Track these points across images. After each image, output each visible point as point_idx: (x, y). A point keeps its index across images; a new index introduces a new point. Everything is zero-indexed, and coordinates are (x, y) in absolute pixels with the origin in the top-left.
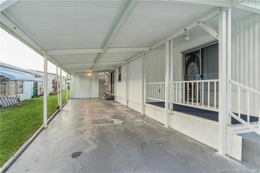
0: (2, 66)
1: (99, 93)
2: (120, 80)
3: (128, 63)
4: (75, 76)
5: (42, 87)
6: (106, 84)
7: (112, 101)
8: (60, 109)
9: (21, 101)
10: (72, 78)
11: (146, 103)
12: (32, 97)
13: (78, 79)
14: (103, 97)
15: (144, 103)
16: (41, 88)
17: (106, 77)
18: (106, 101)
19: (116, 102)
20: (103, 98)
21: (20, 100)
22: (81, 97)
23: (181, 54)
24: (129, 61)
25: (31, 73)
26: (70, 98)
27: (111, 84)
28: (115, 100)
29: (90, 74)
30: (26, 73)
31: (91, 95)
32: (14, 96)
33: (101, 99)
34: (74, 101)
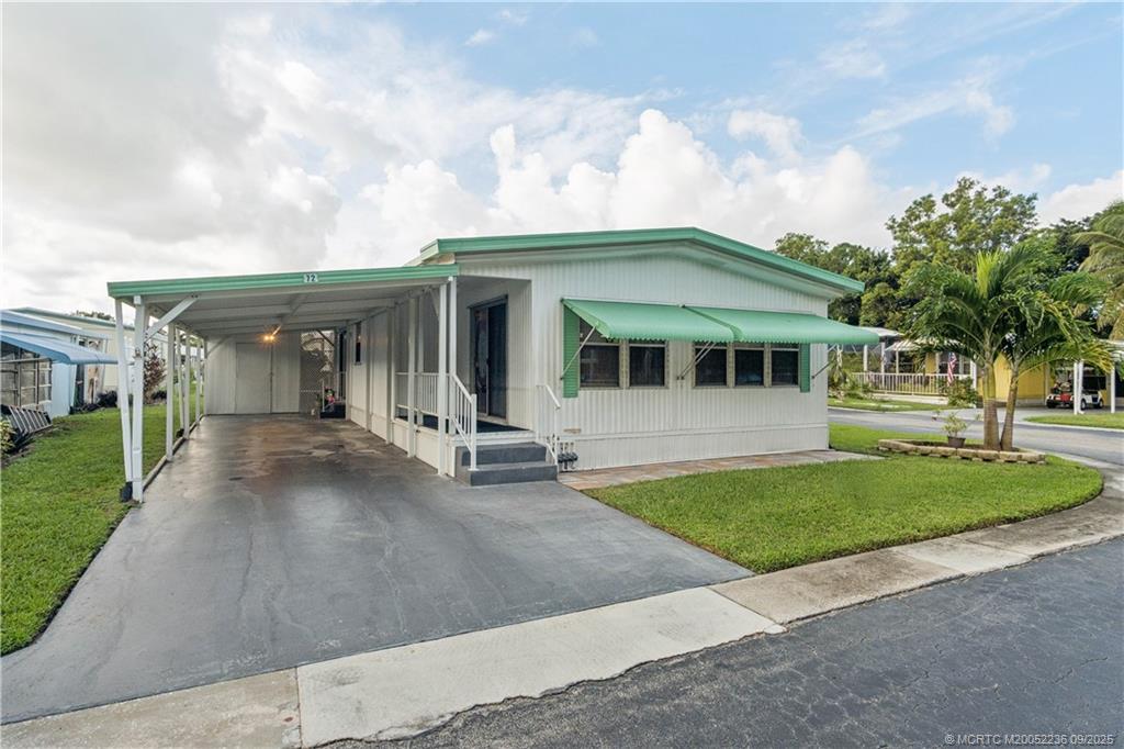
0: (5, 323)
1: (302, 396)
2: (358, 359)
3: (373, 317)
4: (220, 343)
5: (96, 379)
6: (327, 368)
7: (339, 420)
8: (185, 436)
9: (54, 420)
10: (212, 350)
11: (396, 417)
12: (72, 411)
13: (229, 354)
14: (313, 411)
15: (392, 418)
16: (92, 382)
17: (327, 347)
18: (319, 421)
19: (350, 422)
20: (313, 413)
21: (51, 418)
22: (238, 412)
23: (469, 311)
24: (373, 314)
25: (70, 334)
26: (205, 413)
27: (341, 370)
28: (347, 418)
29: (272, 338)
30: (58, 336)
31: (274, 406)
32: (32, 406)
33: (306, 415)
34: (216, 422)
